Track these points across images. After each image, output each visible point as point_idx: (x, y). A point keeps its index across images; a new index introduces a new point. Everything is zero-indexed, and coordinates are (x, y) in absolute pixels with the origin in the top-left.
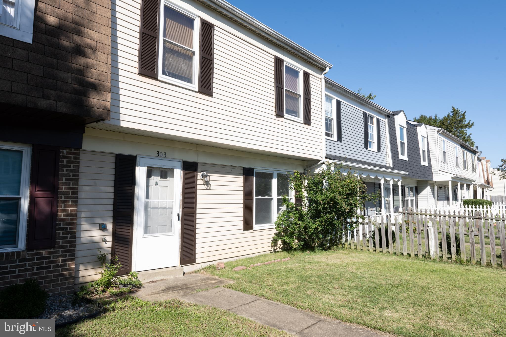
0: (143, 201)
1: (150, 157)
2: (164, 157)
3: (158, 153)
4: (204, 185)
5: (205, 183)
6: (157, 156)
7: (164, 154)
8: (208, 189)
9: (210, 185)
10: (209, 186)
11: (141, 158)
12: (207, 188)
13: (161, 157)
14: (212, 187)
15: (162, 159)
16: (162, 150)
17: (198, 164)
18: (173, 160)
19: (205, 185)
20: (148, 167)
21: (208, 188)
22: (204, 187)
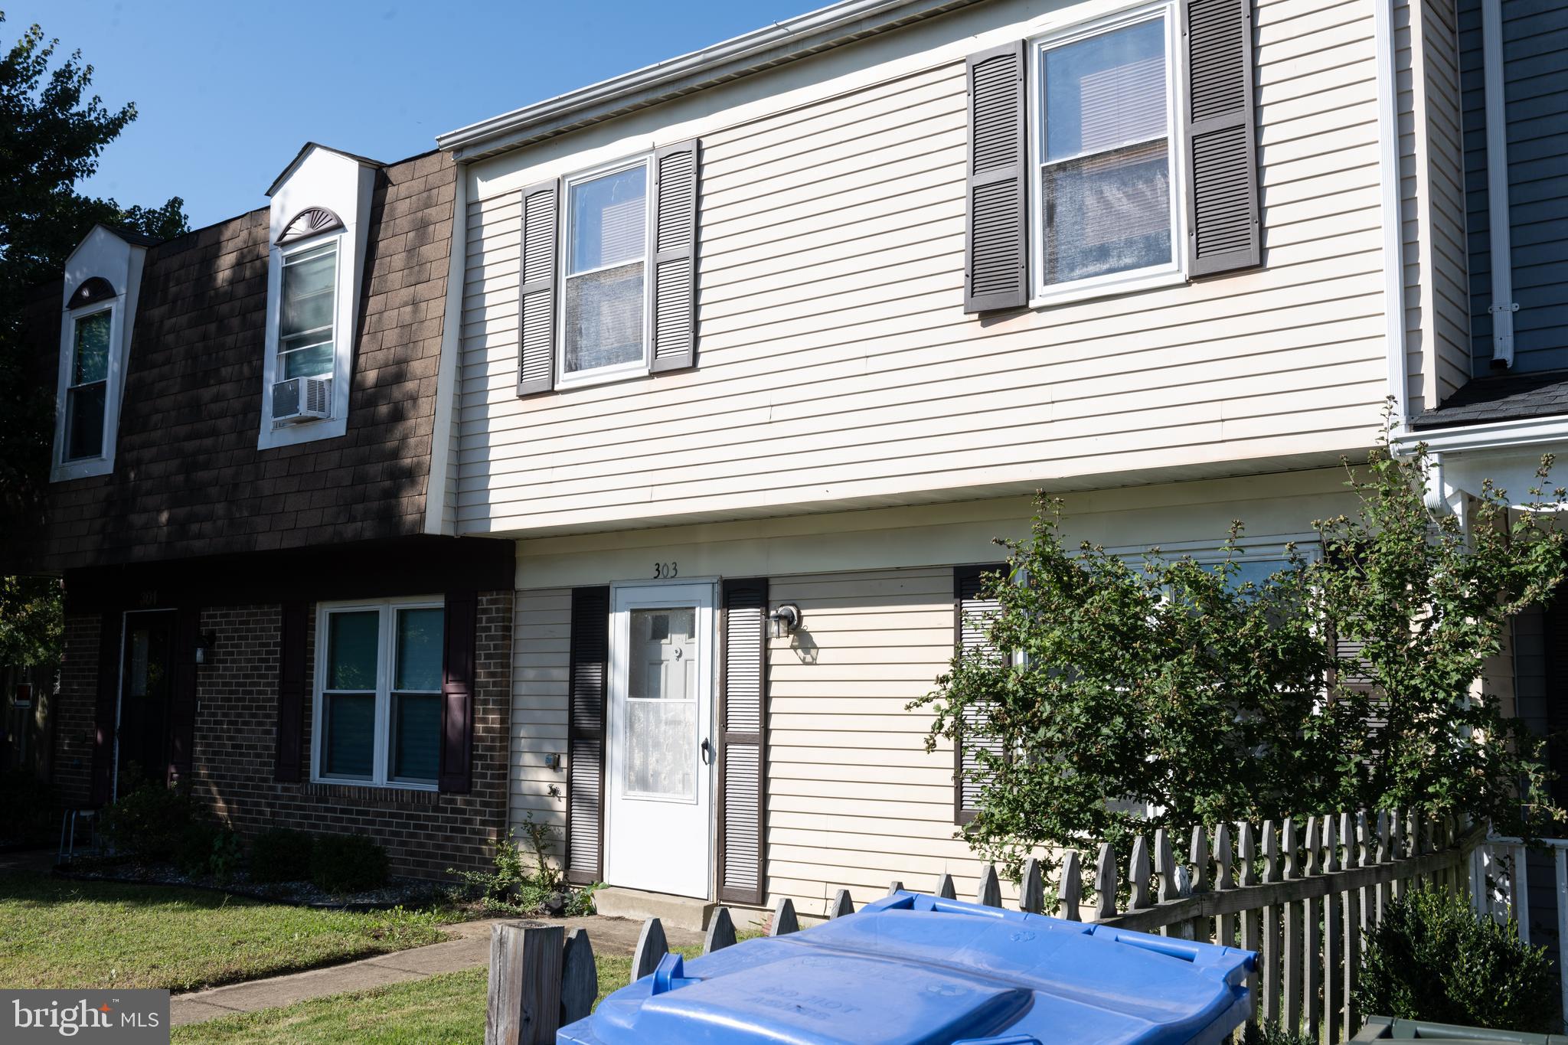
0: (622, 703)
1: (640, 583)
2: (672, 577)
3: (657, 570)
4: (792, 647)
5: (796, 644)
6: (655, 578)
7: (671, 567)
8: (805, 663)
9: (815, 647)
10: (813, 651)
11: (618, 590)
12: (804, 658)
13: (665, 577)
14: (823, 656)
15: (667, 583)
16: (667, 559)
17: (772, 582)
18: (694, 581)
19: (799, 651)
20: (633, 611)
21: (809, 659)
22: (793, 657)
